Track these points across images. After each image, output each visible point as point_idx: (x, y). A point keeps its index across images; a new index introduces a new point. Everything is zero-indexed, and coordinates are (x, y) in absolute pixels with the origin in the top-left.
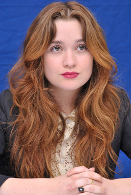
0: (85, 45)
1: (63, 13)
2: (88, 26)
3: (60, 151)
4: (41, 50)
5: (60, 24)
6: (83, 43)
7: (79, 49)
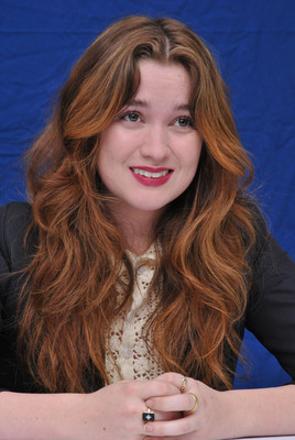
0: (190, 118)
1: (156, 48)
2: (203, 83)
3: (122, 332)
4: (103, 119)
5: (148, 70)
6: (186, 113)
7: (177, 124)
